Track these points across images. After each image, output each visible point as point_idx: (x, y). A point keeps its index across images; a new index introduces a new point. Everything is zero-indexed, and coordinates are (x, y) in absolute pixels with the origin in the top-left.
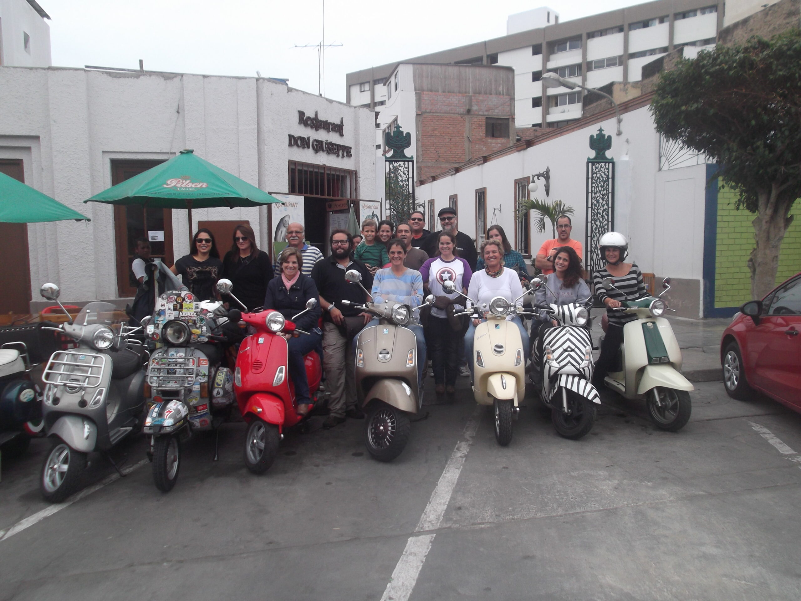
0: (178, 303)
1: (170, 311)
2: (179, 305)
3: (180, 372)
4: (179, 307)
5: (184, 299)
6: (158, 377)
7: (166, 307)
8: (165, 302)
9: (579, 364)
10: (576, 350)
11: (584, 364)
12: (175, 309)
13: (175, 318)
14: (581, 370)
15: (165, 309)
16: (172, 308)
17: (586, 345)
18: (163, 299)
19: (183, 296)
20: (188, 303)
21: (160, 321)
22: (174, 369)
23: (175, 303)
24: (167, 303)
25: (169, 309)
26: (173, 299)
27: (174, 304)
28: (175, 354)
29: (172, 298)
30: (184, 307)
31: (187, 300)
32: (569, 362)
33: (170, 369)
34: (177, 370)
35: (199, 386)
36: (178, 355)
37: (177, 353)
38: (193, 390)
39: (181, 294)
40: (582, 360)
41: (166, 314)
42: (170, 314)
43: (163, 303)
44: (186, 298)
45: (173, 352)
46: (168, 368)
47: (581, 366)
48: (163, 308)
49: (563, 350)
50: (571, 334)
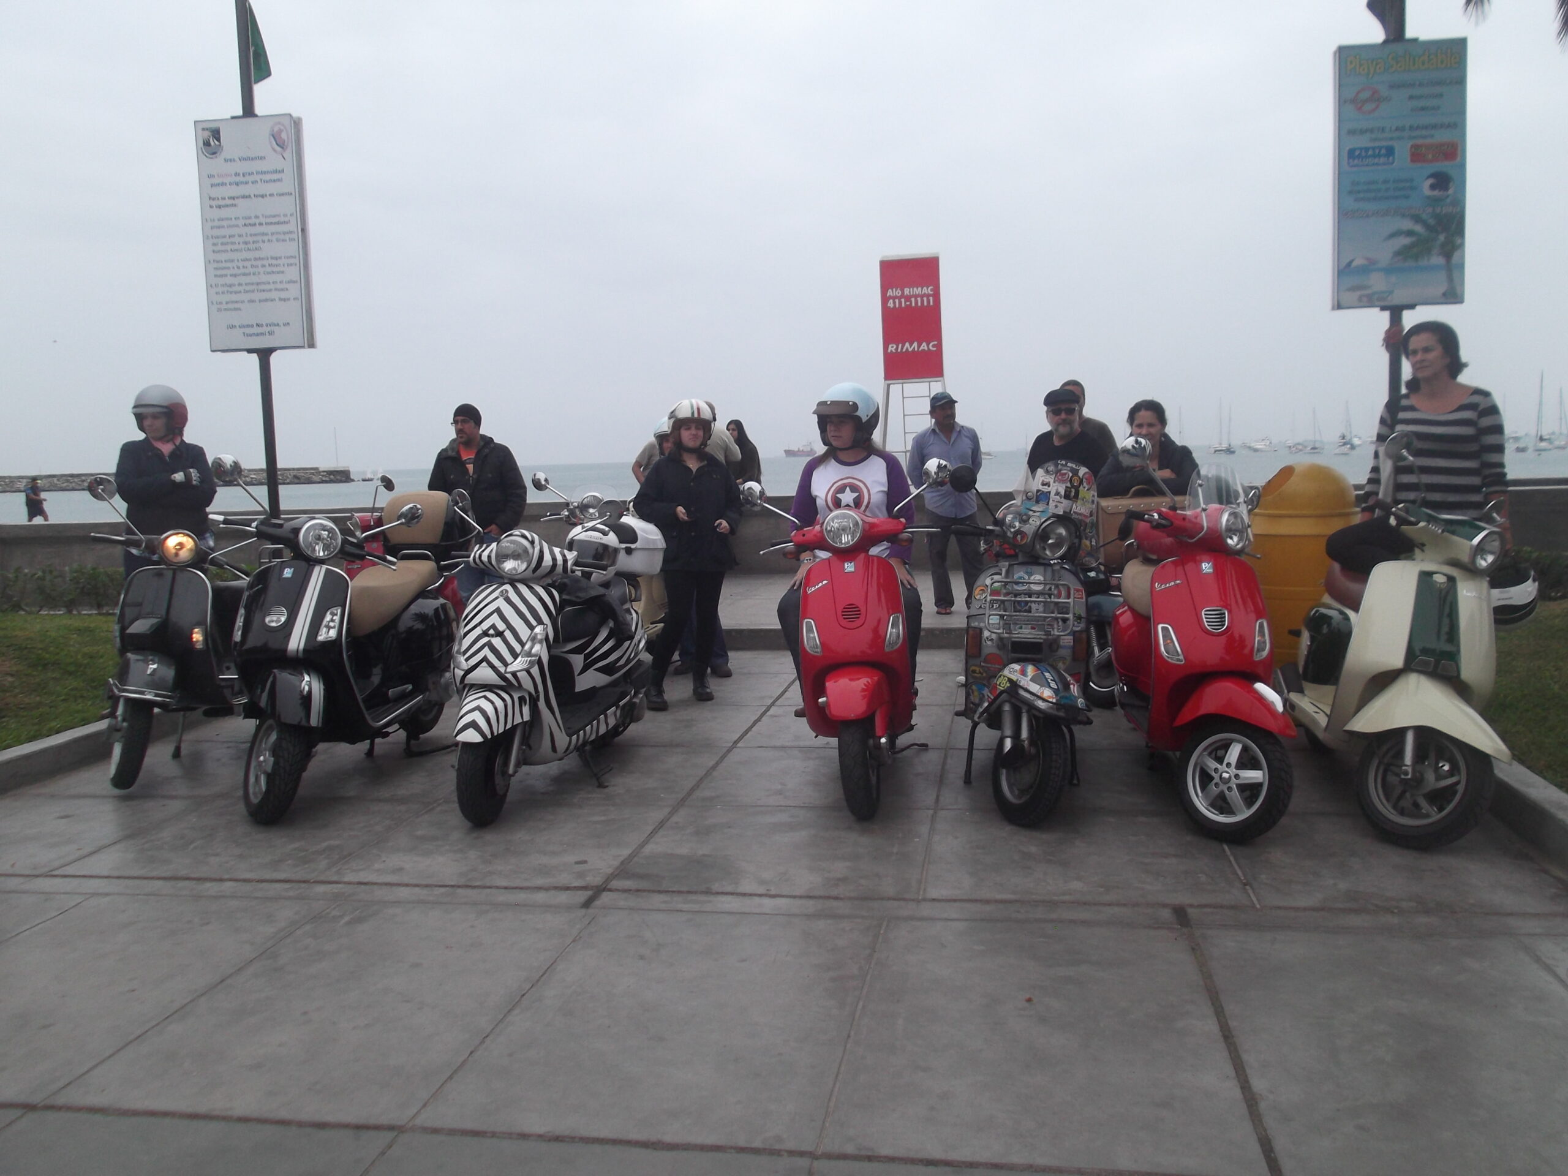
0: (1073, 486)
1: (1058, 497)
2: (1073, 490)
3: (1037, 611)
4: (1071, 495)
5: (1081, 482)
6: (1002, 617)
7: (1053, 489)
8: (1050, 479)
9: (506, 664)
10: (508, 635)
11: (518, 665)
12: (1067, 496)
13: (1064, 512)
14: (509, 676)
15: (1050, 492)
16: (1063, 493)
17: (534, 623)
18: (1047, 472)
19: (1081, 474)
20: (1086, 489)
21: (1034, 512)
22: (1027, 602)
23: (1069, 485)
24: (1054, 482)
25: (1057, 494)
26: (1067, 475)
27: (1066, 487)
28: (1026, 577)
29: (1065, 474)
30: (1080, 496)
31: (1085, 484)
32: (485, 659)
33: (1019, 602)
34: (1033, 605)
35: (1072, 637)
36: (1032, 578)
37: (1030, 574)
38: (1061, 643)
39: (1078, 470)
40: (515, 656)
41: (1051, 501)
42: (1059, 504)
43: (1047, 480)
44: (1084, 480)
45: (1021, 574)
46: (1015, 602)
47: (510, 669)
48: (1045, 489)
49: (481, 632)
50: (508, 601)
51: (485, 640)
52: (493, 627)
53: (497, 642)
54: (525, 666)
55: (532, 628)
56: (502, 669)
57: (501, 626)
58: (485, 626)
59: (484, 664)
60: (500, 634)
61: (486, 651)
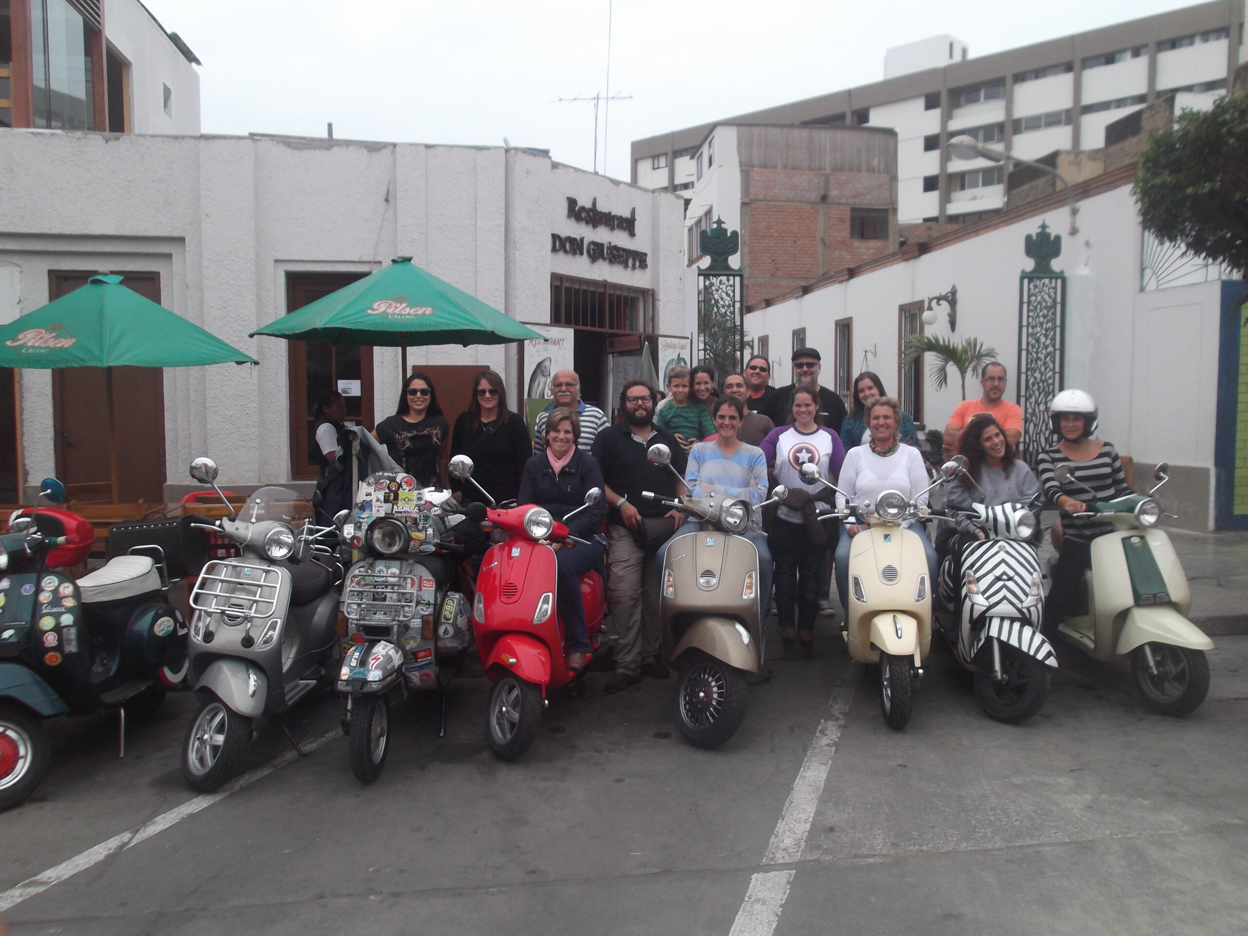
0: (391, 491)
1: (379, 503)
2: (392, 494)
3: (392, 598)
4: (392, 497)
5: (400, 486)
6: (359, 605)
7: (373, 498)
8: (371, 489)
9: (1021, 602)
10: (1017, 578)
11: (1029, 601)
12: (386, 500)
13: (386, 514)
14: (1025, 610)
15: (372, 501)
16: (382, 499)
17: (1032, 570)
18: (369, 484)
19: (398, 480)
20: (407, 490)
21: (363, 518)
22: (383, 593)
23: (387, 491)
24: (375, 491)
25: (378, 500)
26: (385, 484)
27: (385, 493)
28: (385, 570)
29: (383, 483)
30: (400, 498)
31: (404, 487)
32: (1005, 598)
33: (377, 593)
34: (388, 594)
35: (421, 620)
36: (389, 571)
37: (388, 568)
38: (412, 626)
39: (396, 477)
40: (1026, 595)
41: (373, 508)
42: (380, 509)
43: (369, 491)
44: (403, 484)
45: (381, 567)
46: (374, 592)
47: (1025, 605)
48: (368, 498)
49: (994, 578)
50: (1007, 553)
51: (1000, 584)
52: (1004, 573)
53: (1010, 584)
54: (1034, 603)
55: (1031, 574)
56: (1019, 606)
57: (1011, 573)
58: (998, 572)
59: (1005, 601)
60: (1010, 579)
61: (1004, 592)
